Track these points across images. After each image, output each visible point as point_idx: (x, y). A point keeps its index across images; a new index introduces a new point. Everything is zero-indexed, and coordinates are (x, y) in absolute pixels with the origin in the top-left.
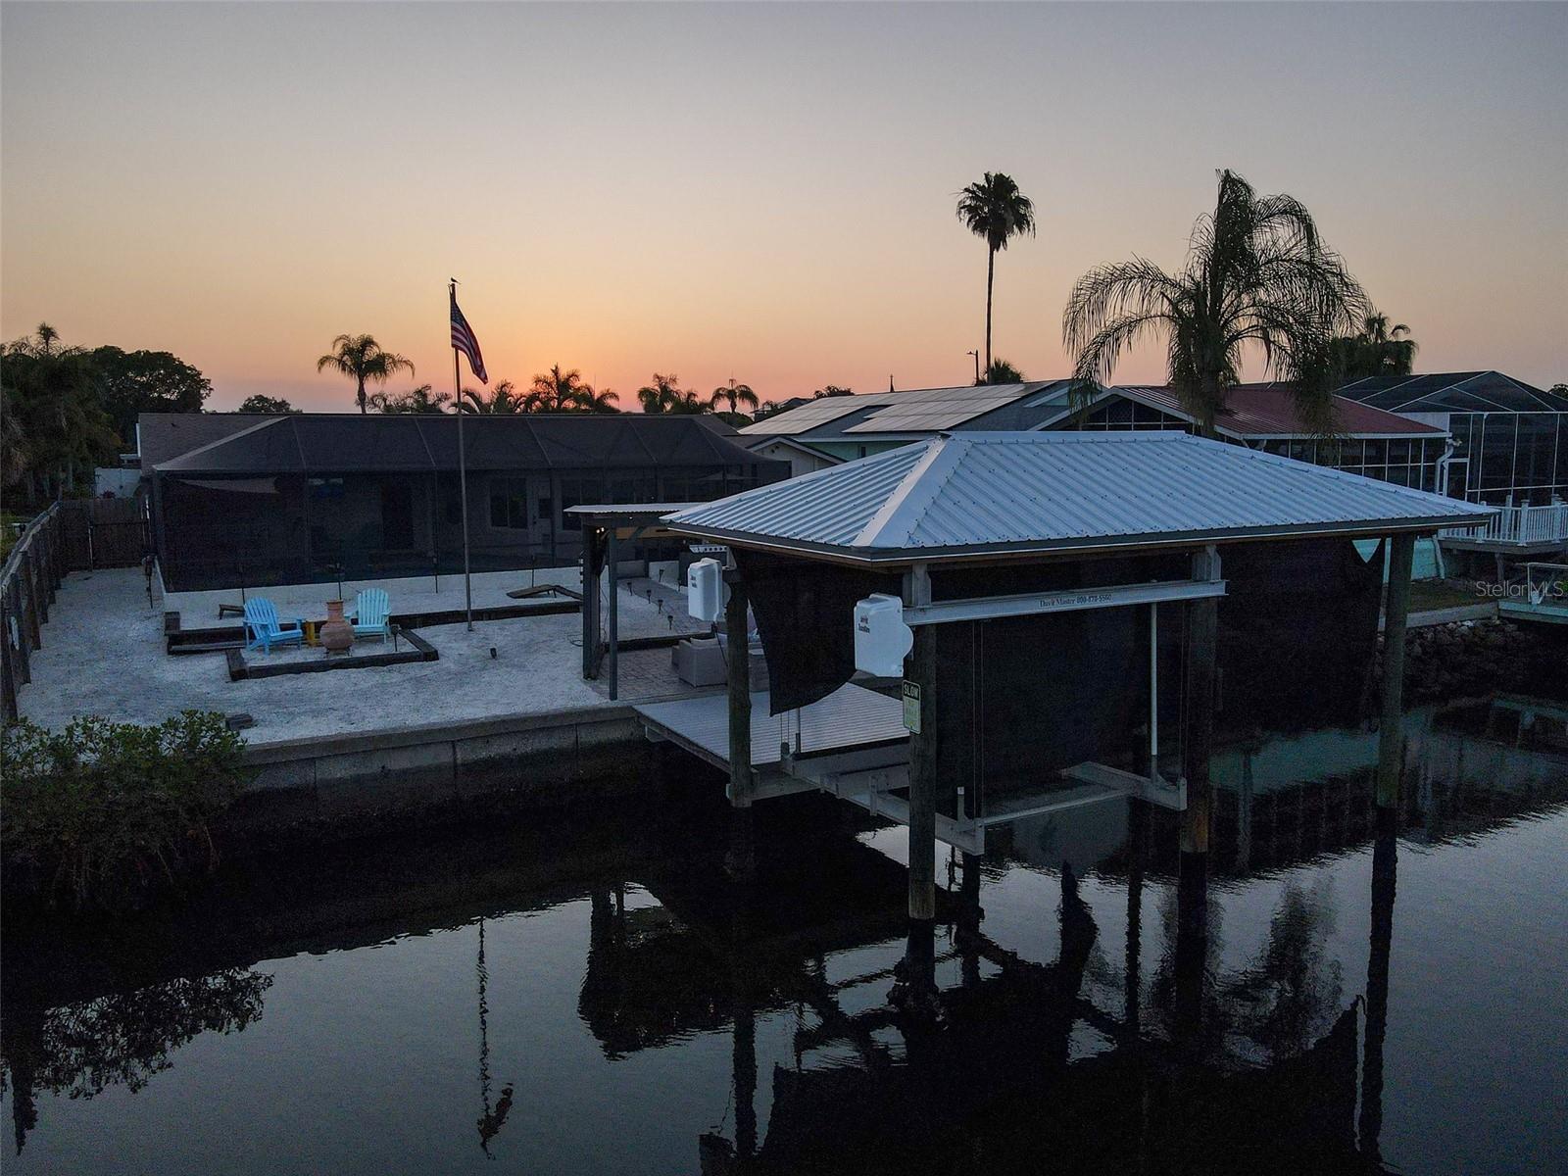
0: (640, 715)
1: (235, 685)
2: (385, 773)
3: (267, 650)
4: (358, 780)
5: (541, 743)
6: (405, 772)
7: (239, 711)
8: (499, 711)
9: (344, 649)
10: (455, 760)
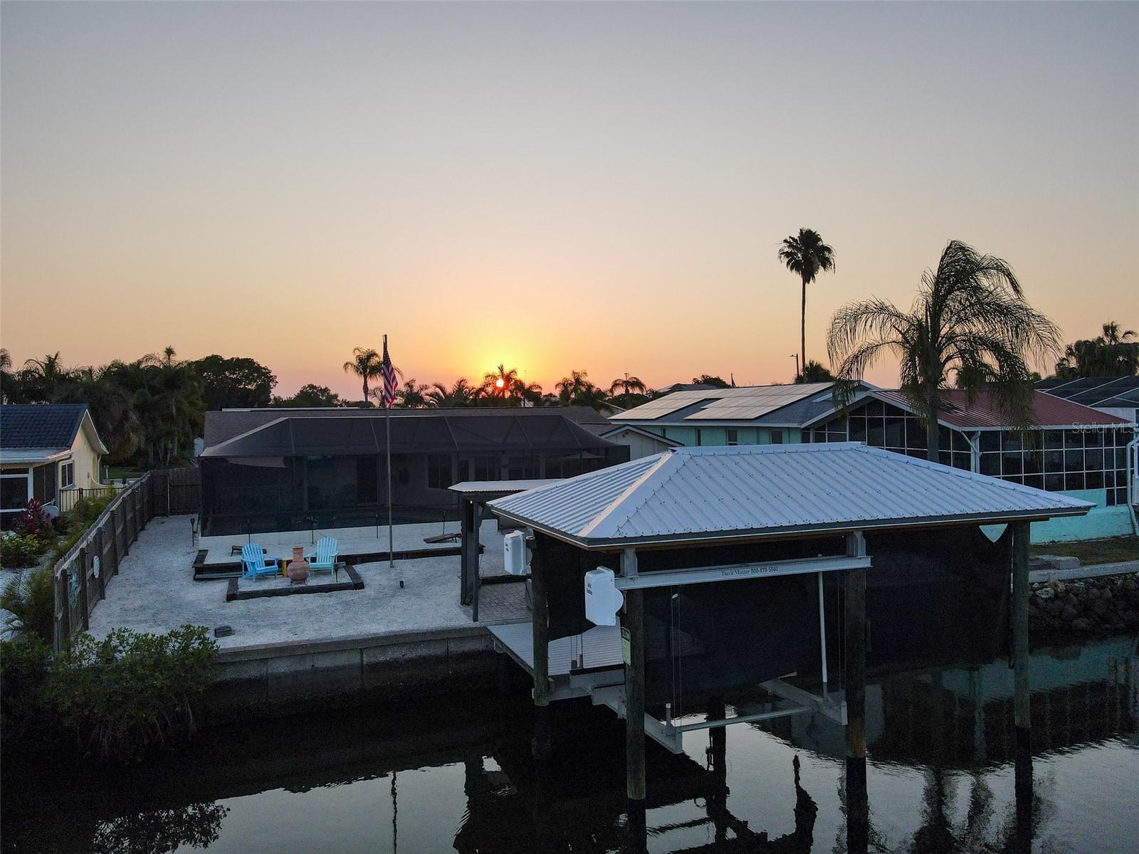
0: (491, 634)
1: (230, 604)
2: (315, 670)
3: (254, 579)
4: (296, 675)
5: (423, 651)
6: (327, 669)
7: (226, 623)
8: (395, 628)
9: (301, 580)
10: (362, 661)
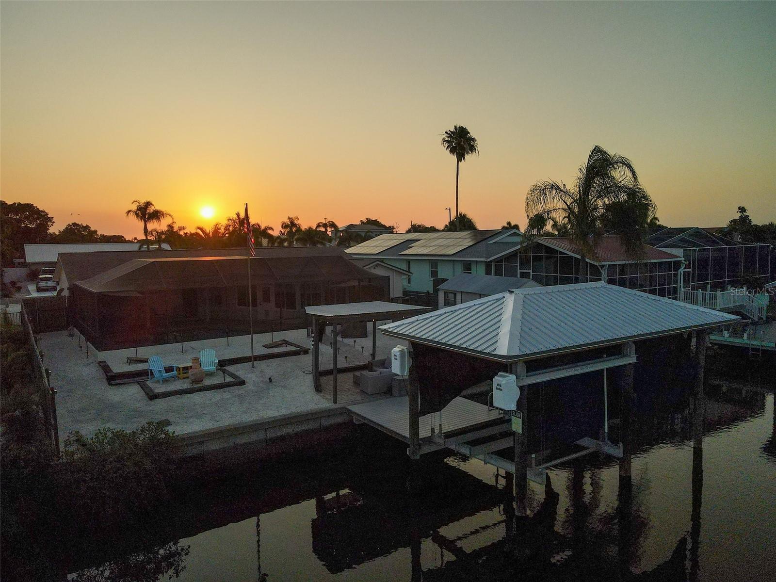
0: (350, 411)
1: (153, 402)
2: (236, 447)
3: (161, 382)
4: (223, 450)
5: (304, 427)
8: (284, 412)
9: (201, 381)
10: (266, 437)
